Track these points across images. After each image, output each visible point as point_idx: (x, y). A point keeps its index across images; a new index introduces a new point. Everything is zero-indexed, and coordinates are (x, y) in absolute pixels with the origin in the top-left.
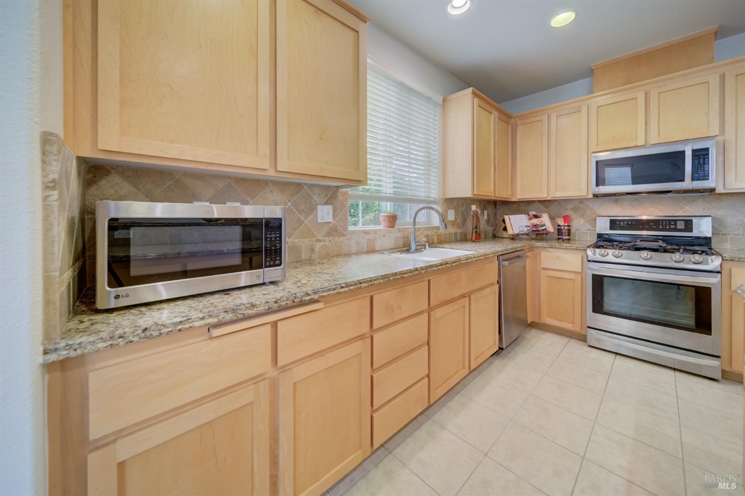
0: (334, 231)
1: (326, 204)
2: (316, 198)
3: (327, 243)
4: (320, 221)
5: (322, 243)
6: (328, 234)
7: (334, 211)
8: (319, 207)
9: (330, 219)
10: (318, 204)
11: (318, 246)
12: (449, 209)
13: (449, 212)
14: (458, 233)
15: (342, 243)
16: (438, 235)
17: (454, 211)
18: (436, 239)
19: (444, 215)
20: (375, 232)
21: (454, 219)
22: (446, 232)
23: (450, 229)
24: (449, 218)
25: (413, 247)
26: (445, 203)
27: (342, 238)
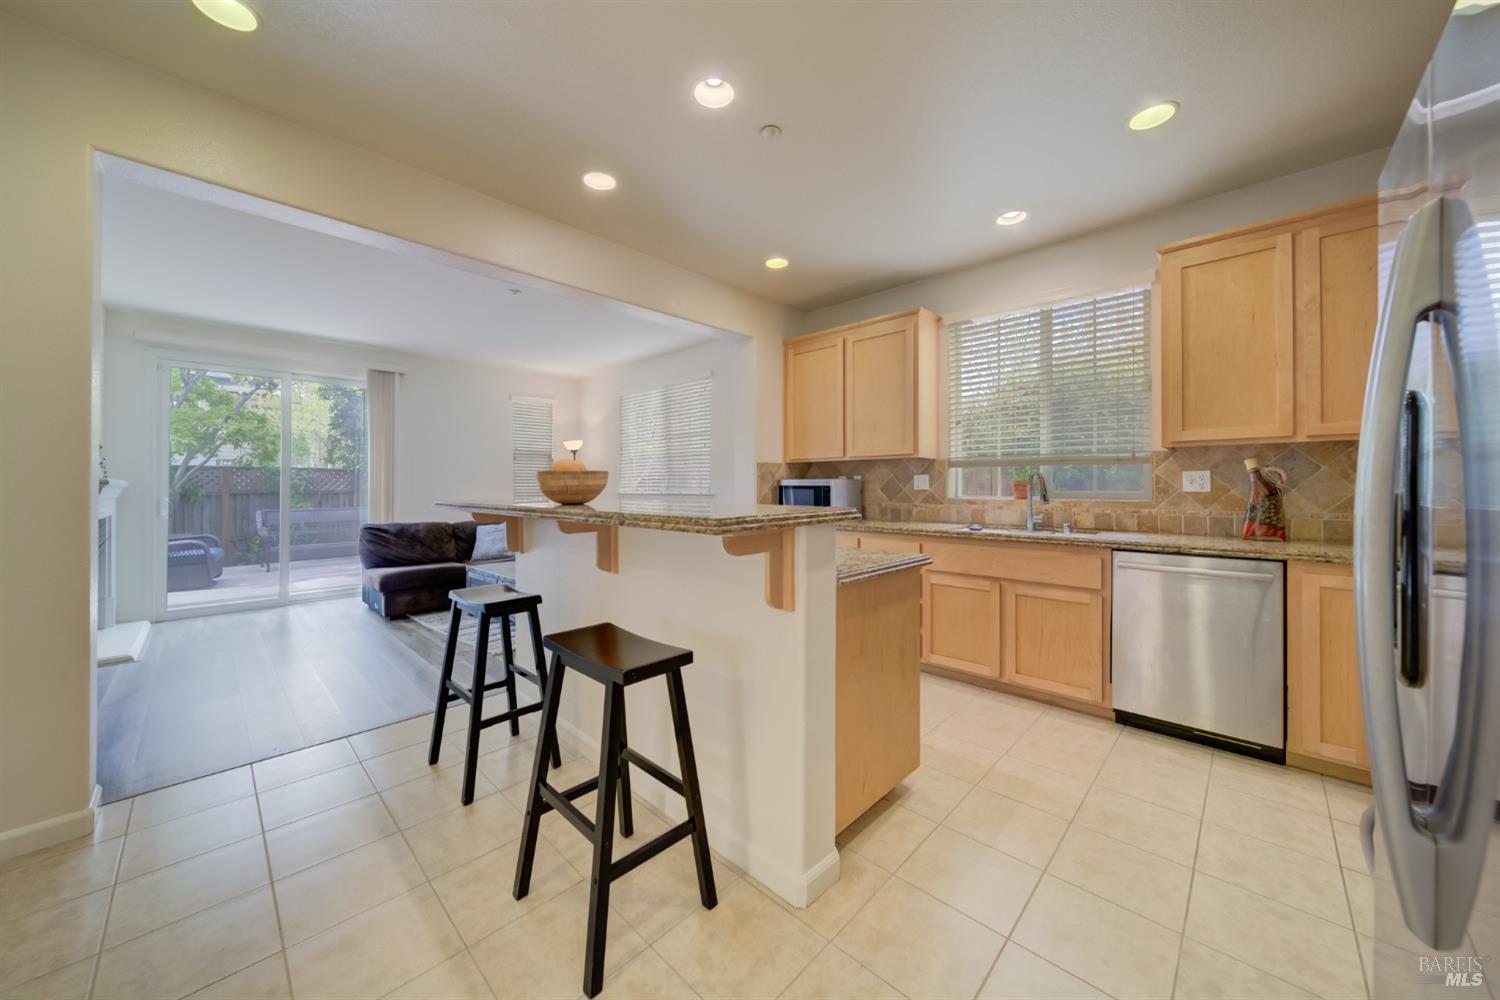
0: (930, 498)
1: (923, 473)
2: (913, 469)
3: (923, 509)
4: (916, 488)
5: (919, 509)
6: (925, 501)
7: (931, 480)
8: (915, 477)
9: (926, 486)
10: (914, 474)
11: (915, 510)
12: (1187, 470)
13: (1187, 476)
14: (1232, 521)
15: (939, 510)
16: (1139, 517)
17: (1207, 474)
18: (1132, 523)
19: (1166, 482)
20: (984, 503)
21: (1207, 489)
22: (1172, 515)
23: (1193, 509)
24: (1187, 487)
25: (1030, 526)
26: (1171, 458)
27: (940, 506)
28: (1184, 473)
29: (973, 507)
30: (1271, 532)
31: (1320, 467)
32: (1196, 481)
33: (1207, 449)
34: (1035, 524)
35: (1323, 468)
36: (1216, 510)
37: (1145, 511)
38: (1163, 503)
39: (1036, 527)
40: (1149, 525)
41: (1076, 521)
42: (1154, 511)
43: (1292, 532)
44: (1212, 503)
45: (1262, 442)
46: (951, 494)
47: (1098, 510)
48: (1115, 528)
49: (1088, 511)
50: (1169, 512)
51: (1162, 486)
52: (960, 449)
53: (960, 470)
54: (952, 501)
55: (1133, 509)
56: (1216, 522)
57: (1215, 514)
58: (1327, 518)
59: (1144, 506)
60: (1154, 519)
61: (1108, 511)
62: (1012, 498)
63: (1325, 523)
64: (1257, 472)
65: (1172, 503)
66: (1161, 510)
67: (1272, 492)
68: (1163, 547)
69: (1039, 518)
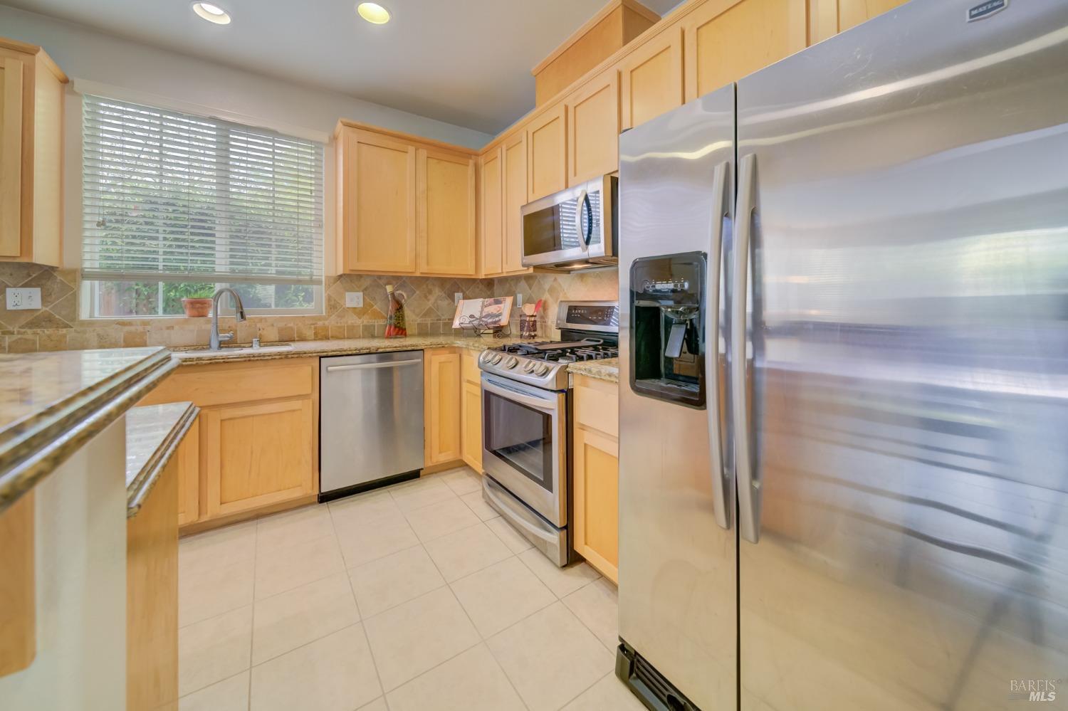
0: (43, 320)
1: (25, 283)
2: (6, 277)
3: (27, 336)
4: (10, 306)
5: (18, 337)
6: (33, 324)
7: (46, 295)
8: (12, 289)
9: (34, 303)
10: (8, 285)
11: (8, 340)
12: (348, 291)
13: (348, 295)
14: (374, 326)
15: (64, 336)
16: (315, 328)
17: (361, 293)
18: (309, 333)
19: (335, 300)
20: (145, 323)
21: (361, 305)
22: (339, 325)
23: (352, 320)
24: (349, 304)
25: (215, 344)
26: (338, 282)
27: (64, 331)
28: (347, 294)
29: (127, 329)
30: (400, 333)
31: (415, 292)
32: (354, 299)
33: (360, 276)
34: (220, 343)
35: (418, 292)
36: (365, 320)
37: (320, 323)
38: (333, 316)
39: (222, 345)
40: (323, 334)
41: (260, 335)
42: (326, 323)
43: (408, 332)
44: (363, 315)
45: (391, 274)
46: (84, 314)
47: (281, 325)
48: (296, 339)
49: (273, 325)
50: (337, 323)
51: (332, 303)
52: (97, 256)
53: (97, 283)
54: (90, 323)
55: (311, 322)
56: (366, 328)
57: (365, 323)
58: (419, 322)
59: (320, 318)
60: (326, 329)
61: (291, 325)
62: (186, 316)
63: (418, 324)
64: (393, 294)
65: (339, 316)
66: (332, 322)
67: (399, 307)
68: (359, 350)
69: (224, 336)
